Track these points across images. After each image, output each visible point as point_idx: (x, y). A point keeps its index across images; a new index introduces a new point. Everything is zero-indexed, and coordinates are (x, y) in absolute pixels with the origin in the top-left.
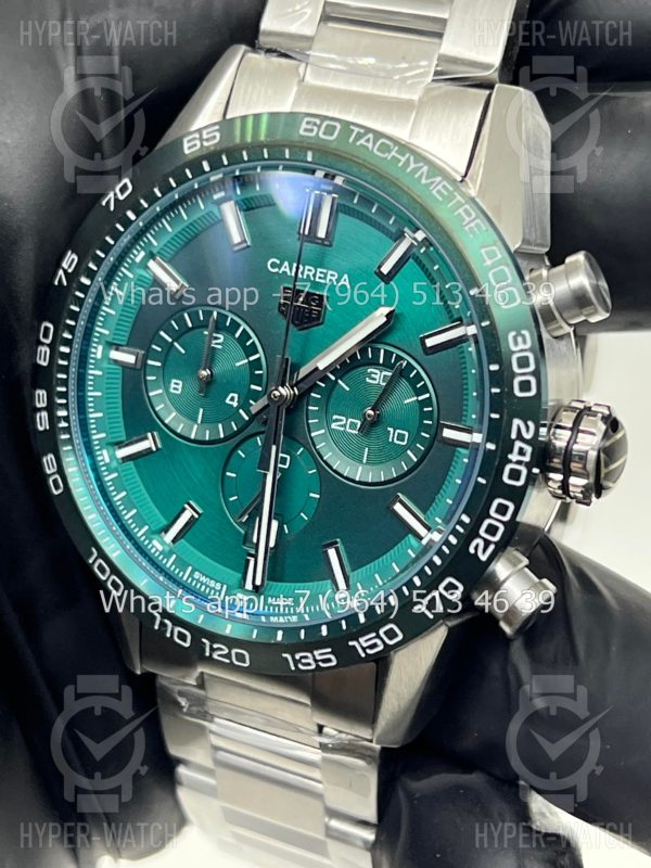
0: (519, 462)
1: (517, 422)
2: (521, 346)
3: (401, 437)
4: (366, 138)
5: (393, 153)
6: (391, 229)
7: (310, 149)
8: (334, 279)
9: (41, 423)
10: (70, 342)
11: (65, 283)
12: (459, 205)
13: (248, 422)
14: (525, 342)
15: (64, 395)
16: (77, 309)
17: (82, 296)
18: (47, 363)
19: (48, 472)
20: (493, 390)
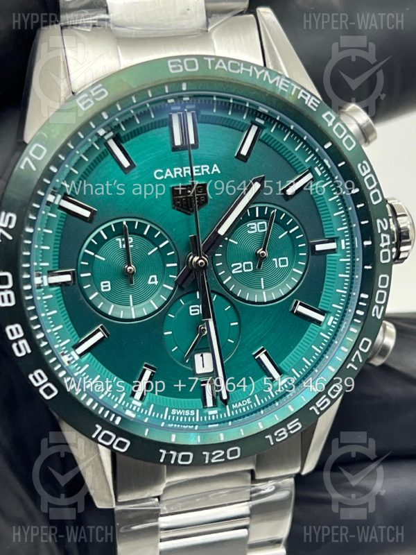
0: (386, 247)
2: (366, 172)
3: (283, 262)
4: (219, 63)
5: (242, 69)
6: (246, 122)
7: (184, 81)
8: (207, 170)
9: (20, 351)
10: (29, 281)
11: (10, 238)
12: (298, 91)
13: (174, 291)
14: (367, 169)
15: (37, 322)
16: (28, 254)
17: (29, 242)
18: (13, 303)
19: (36, 385)
20: (358, 206)
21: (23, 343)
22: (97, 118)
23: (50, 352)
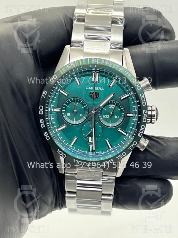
0: (145, 118)
1: (144, 110)
2: (142, 97)
3: (118, 117)
4: (106, 62)
5: (112, 64)
9: (42, 126)
10: (47, 109)
11: (45, 97)
12: (127, 72)
13: (86, 119)
14: (143, 96)
15: (48, 120)
16: (48, 102)
17: (49, 99)
18: (42, 114)
19: (45, 136)
20: (139, 105)
21: (43, 124)
22: (71, 71)
23: (49, 128)
